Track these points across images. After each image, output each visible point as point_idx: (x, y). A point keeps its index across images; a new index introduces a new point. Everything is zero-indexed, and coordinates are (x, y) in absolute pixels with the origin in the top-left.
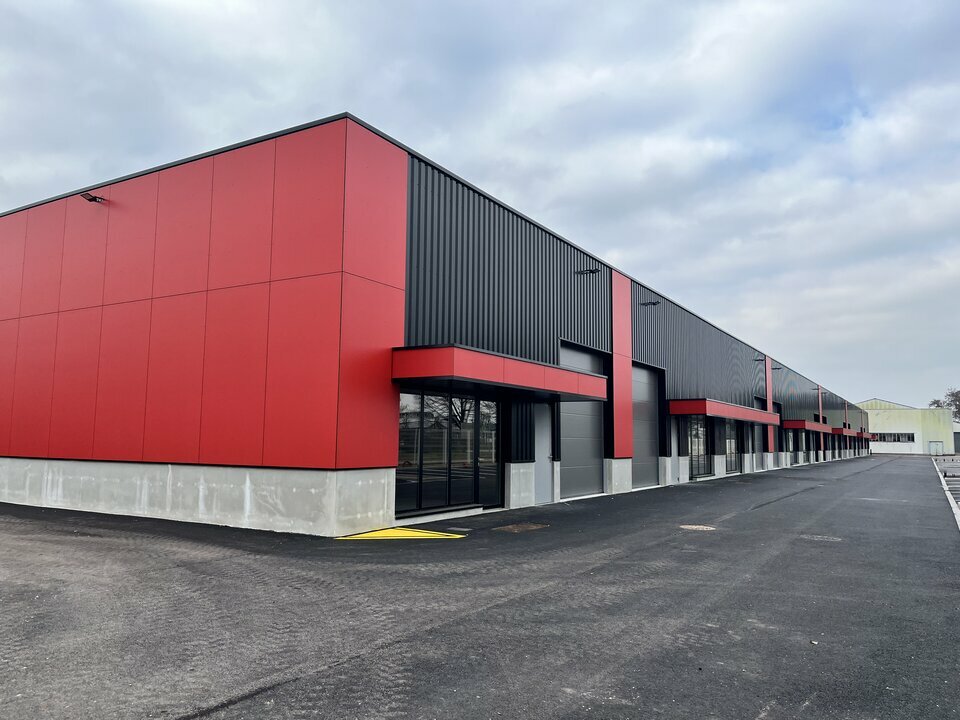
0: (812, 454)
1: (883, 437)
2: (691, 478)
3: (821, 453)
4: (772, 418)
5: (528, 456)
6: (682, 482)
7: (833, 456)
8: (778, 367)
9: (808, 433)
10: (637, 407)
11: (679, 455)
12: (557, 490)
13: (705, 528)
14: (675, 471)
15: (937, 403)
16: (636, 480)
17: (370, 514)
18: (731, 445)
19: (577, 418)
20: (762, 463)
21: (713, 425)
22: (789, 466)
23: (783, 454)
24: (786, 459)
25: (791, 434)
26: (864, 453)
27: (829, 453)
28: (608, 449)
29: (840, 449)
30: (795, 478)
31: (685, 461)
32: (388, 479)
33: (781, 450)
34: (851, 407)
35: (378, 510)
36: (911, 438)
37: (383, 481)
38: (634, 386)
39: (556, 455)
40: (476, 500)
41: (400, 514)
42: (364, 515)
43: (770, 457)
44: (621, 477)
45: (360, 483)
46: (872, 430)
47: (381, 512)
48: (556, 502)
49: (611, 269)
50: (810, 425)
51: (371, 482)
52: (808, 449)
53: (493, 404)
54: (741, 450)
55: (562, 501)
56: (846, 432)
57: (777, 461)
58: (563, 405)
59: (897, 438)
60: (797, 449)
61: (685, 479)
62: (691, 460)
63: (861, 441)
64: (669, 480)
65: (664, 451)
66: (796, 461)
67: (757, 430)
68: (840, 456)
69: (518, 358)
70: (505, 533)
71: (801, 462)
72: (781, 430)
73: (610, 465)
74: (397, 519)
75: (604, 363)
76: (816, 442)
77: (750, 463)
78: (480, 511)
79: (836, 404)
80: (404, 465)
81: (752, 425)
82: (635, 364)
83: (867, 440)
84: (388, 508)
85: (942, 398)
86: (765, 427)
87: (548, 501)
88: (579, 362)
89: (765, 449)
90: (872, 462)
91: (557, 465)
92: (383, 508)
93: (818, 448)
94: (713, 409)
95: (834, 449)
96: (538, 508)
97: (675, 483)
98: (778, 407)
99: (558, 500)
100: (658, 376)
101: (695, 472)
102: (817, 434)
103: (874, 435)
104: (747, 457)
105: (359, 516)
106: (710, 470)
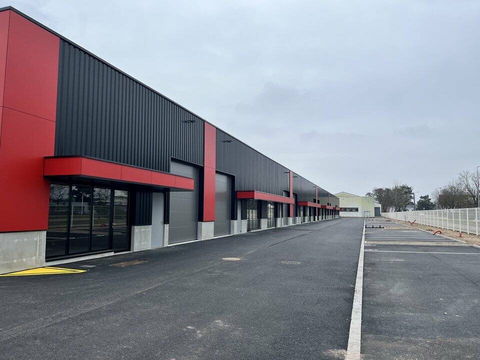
0: (312, 218)
1: (345, 210)
2: (248, 231)
3: (316, 217)
4: (291, 200)
5: (147, 221)
6: (243, 232)
7: (322, 219)
8: (296, 176)
9: (310, 207)
10: (219, 195)
11: (242, 219)
12: (166, 240)
13: (235, 259)
14: (239, 227)
15: (369, 194)
17: (24, 260)
18: (271, 214)
20: (287, 222)
21: (261, 206)
22: (300, 224)
23: (298, 218)
24: (299, 220)
25: (302, 208)
26: (337, 217)
27: (320, 217)
28: (200, 217)
29: (326, 215)
30: (299, 230)
31: (245, 222)
32: (40, 238)
33: (297, 216)
34: (332, 195)
36: (357, 210)
37: (35, 239)
38: (218, 184)
39: (166, 220)
40: (110, 248)
41: (49, 258)
42: (20, 260)
43: (291, 219)
44: (207, 231)
45: (16, 241)
46: (341, 206)
47: (34, 258)
48: (165, 246)
49: (204, 121)
50: (310, 204)
51: (25, 240)
52: (310, 215)
54: (276, 216)
55: (169, 246)
56: (328, 207)
57: (294, 221)
58: (172, 194)
59: (351, 210)
60: (304, 215)
62: (249, 221)
63: (335, 211)
64: (236, 232)
65: (233, 217)
66: (304, 221)
67: (284, 206)
68: (325, 218)
70: (116, 267)
71: (307, 221)
72: (297, 205)
73: (201, 225)
75: (200, 171)
76: (314, 212)
77: (280, 223)
78: (112, 254)
79: (326, 194)
81: (282, 204)
82: (217, 172)
83: (338, 211)
84: (40, 255)
85: (371, 192)
86: (289, 205)
87: (160, 246)
89: (289, 216)
90: (339, 221)
91: (167, 226)
93: (315, 215)
94: (258, 196)
95: (323, 215)
97: (239, 233)
98: (295, 195)
100: (232, 179)
101: (251, 227)
102: (315, 208)
103: (341, 209)
104: (279, 220)
106: (259, 226)
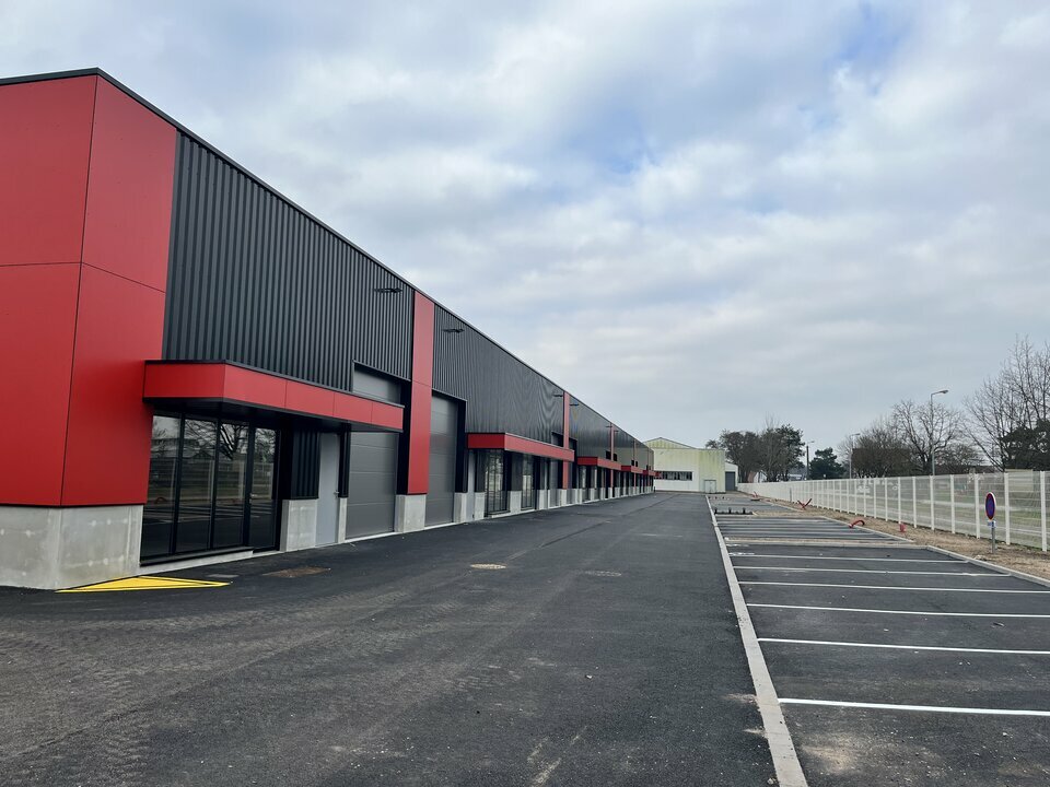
0: (603, 490)
1: (665, 475)
2: (486, 515)
3: (611, 490)
4: (567, 454)
5: (311, 492)
6: (477, 519)
7: (622, 494)
8: (576, 403)
9: (599, 469)
10: (435, 439)
11: (475, 491)
12: (342, 530)
13: (496, 567)
14: (471, 507)
15: (712, 443)
16: (429, 517)
17: (106, 561)
18: (527, 480)
19: (370, 451)
20: (556, 500)
21: (511, 460)
22: (581, 503)
23: (576, 490)
24: (578, 494)
25: (584, 471)
26: (648, 490)
27: (618, 490)
28: (401, 485)
29: (628, 486)
30: (585, 515)
31: (480, 497)
32: (131, 520)
33: (574, 487)
34: (640, 445)
35: (117, 556)
36: (689, 476)
37: (125, 521)
38: (434, 418)
39: (343, 491)
40: (245, 542)
41: (146, 560)
42: (99, 562)
43: (564, 493)
44: (414, 514)
45: (94, 523)
46: (657, 467)
47: (121, 559)
48: (340, 543)
49: (414, 290)
50: (603, 462)
51: (109, 522)
52: (599, 486)
53: (272, 432)
54: (536, 486)
55: (346, 541)
56: (634, 470)
57: (570, 498)
58: (354, 436)
59: (677, 476)
60: (589, 485)
61: (480, 516)
62: (487, 497)
63: (646, 478)
64: (464, 518)
65: (460, 486)
66: (588, 498)
67: (553, 466)
68: (627, 493)
69: (305, 381)
70: (279, 580)
71: (592, 499)
72: (576, 466)
73: (403, 500)
74: (142, 565)
75: (403, 391)
76: (608, 479)
77: (544, 501)
78: (250, 555)
79: (626, 442)
80: (156, 502)
81: (548, 460)
82: (435, 394)
83: (652, 478)
84: (131, 553)
85: (717, 440)
86: (560, 463)
87: (330, 542)
88: (375, 389)
89: (560, 486)
90: (655, 500)
91: (344, 501)
92: (124, 553)
93: (608, 485)
94: (511, 443)
95: (622, 486)
96: (320, 550)
97: (470, 520)
98: (573, 443)
99: (342, 540)
100: (459, 407)
101: (491, 509)
102: (608, 471)
103: (658, 472)
104: (542, 493)
105: (91, 563)
106: (505, 508)
